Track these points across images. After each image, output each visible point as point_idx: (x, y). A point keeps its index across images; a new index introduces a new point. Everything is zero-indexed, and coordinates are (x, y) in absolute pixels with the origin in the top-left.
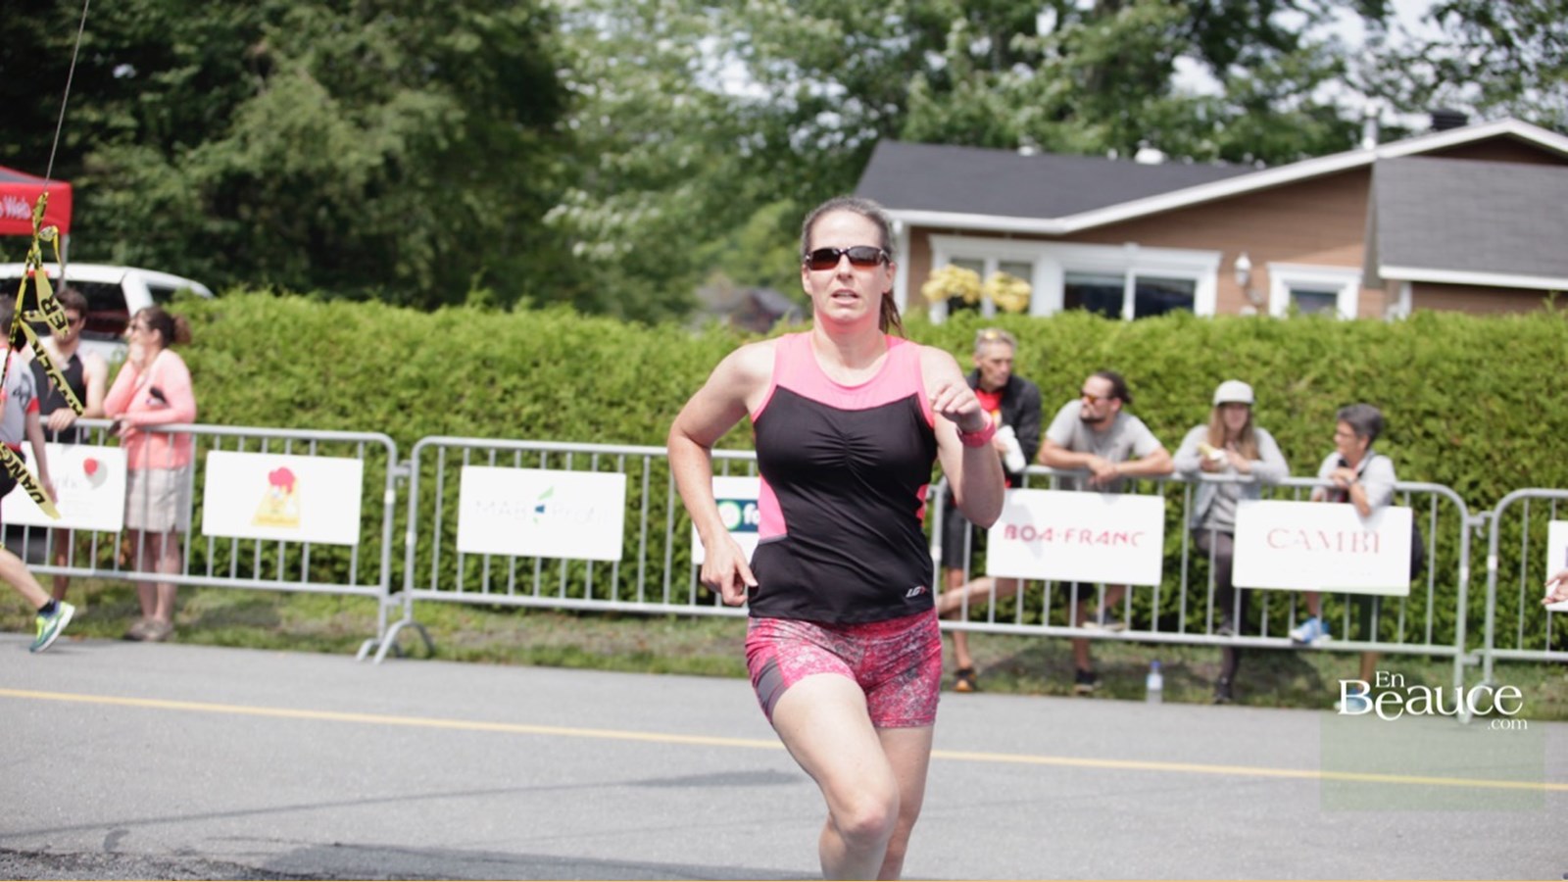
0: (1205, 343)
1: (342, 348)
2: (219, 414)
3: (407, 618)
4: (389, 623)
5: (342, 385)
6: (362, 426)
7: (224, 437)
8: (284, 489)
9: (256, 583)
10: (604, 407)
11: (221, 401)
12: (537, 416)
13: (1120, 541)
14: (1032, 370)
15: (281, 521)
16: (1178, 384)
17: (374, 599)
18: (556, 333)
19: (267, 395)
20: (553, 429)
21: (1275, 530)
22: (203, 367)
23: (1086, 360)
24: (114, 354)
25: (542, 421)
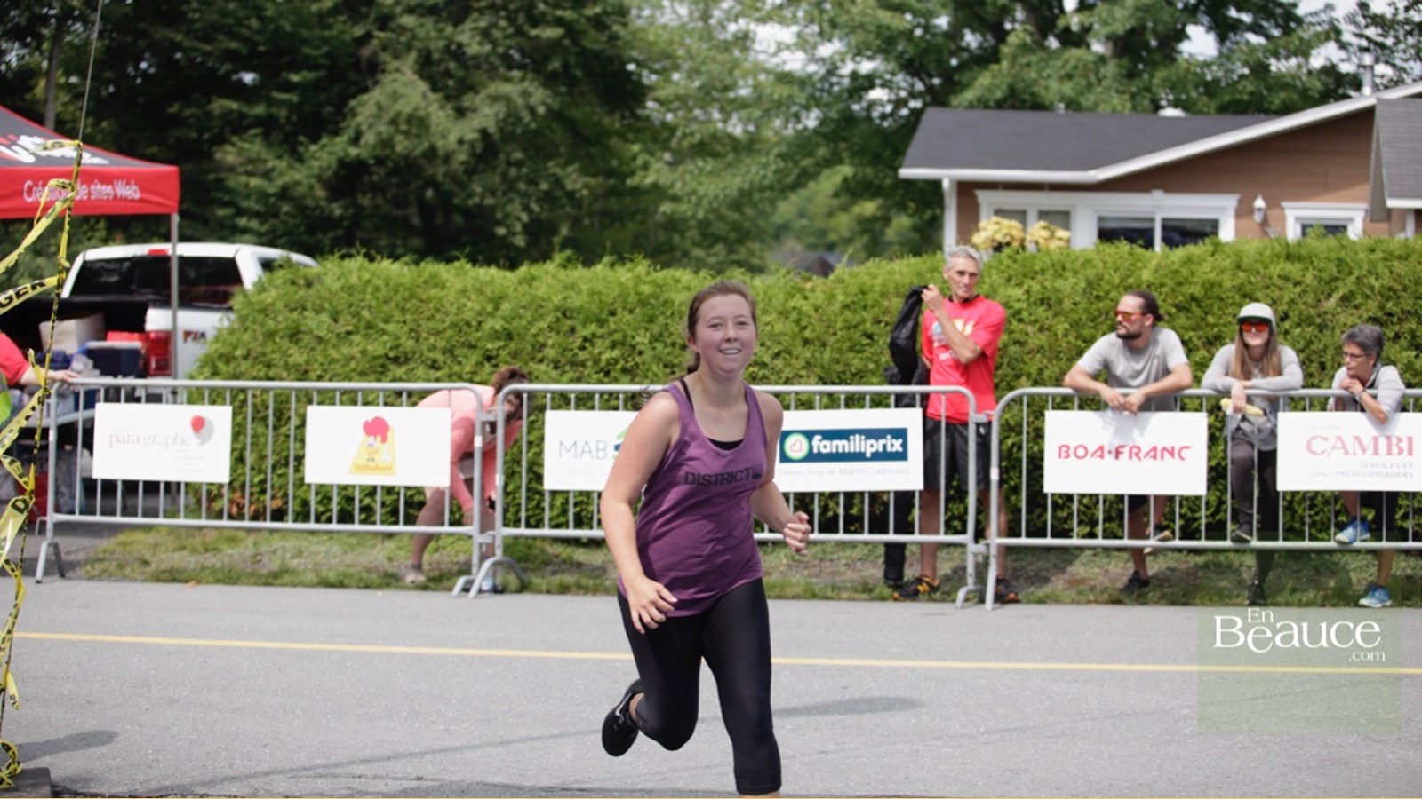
0: (1239, 267)
1: (432, 305)
2: (319, 372)
3: (499, 555)
4: (483, 558)
5: (432, 340)
7: (320, 391)
8: (379, 438)
9: (356, 527)
10: (677, 350)
11: (321, 359)
12: (616, 361)
13: (1167, 455)
14: (1078, 299)
15: (377, 468)
16: (1216, 306)
17: (467, 538)
18: (631, 284)
19: (363, 352)
20: (630, 373)
21: (1314, 438)
22: (303, 329)
24: (221, 320)
25: (619, 366)
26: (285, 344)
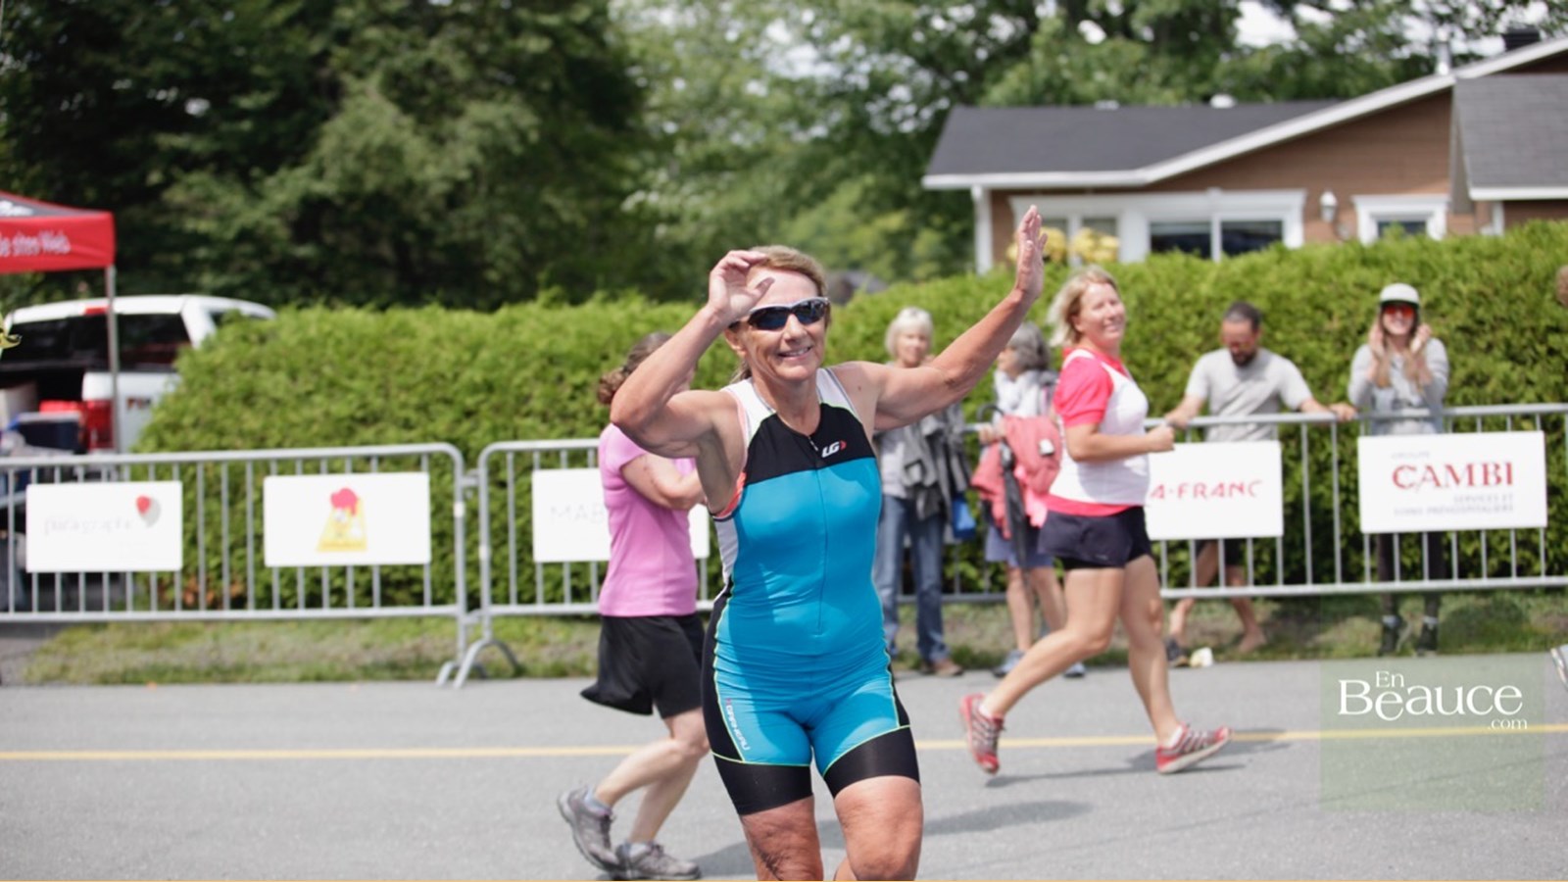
0: (1308, 275)
1: (402, 357)
3: (487, 636)
4: (468, 644)
5: (403, 397)
6: (425, 438)
7: (280, 461)
8: (347, 511)
9: (326, 612)
11: (279, 423)
13: (1236, 492)
15: (347, 546)
16: (1284, 320)
17: (451, 619)
18: (624, 324)
19: (327, 414)
21: (1401, 468)
22: (257, 390)
23: (1185, 304)
24: (166, 385)
26: (238, 408)
